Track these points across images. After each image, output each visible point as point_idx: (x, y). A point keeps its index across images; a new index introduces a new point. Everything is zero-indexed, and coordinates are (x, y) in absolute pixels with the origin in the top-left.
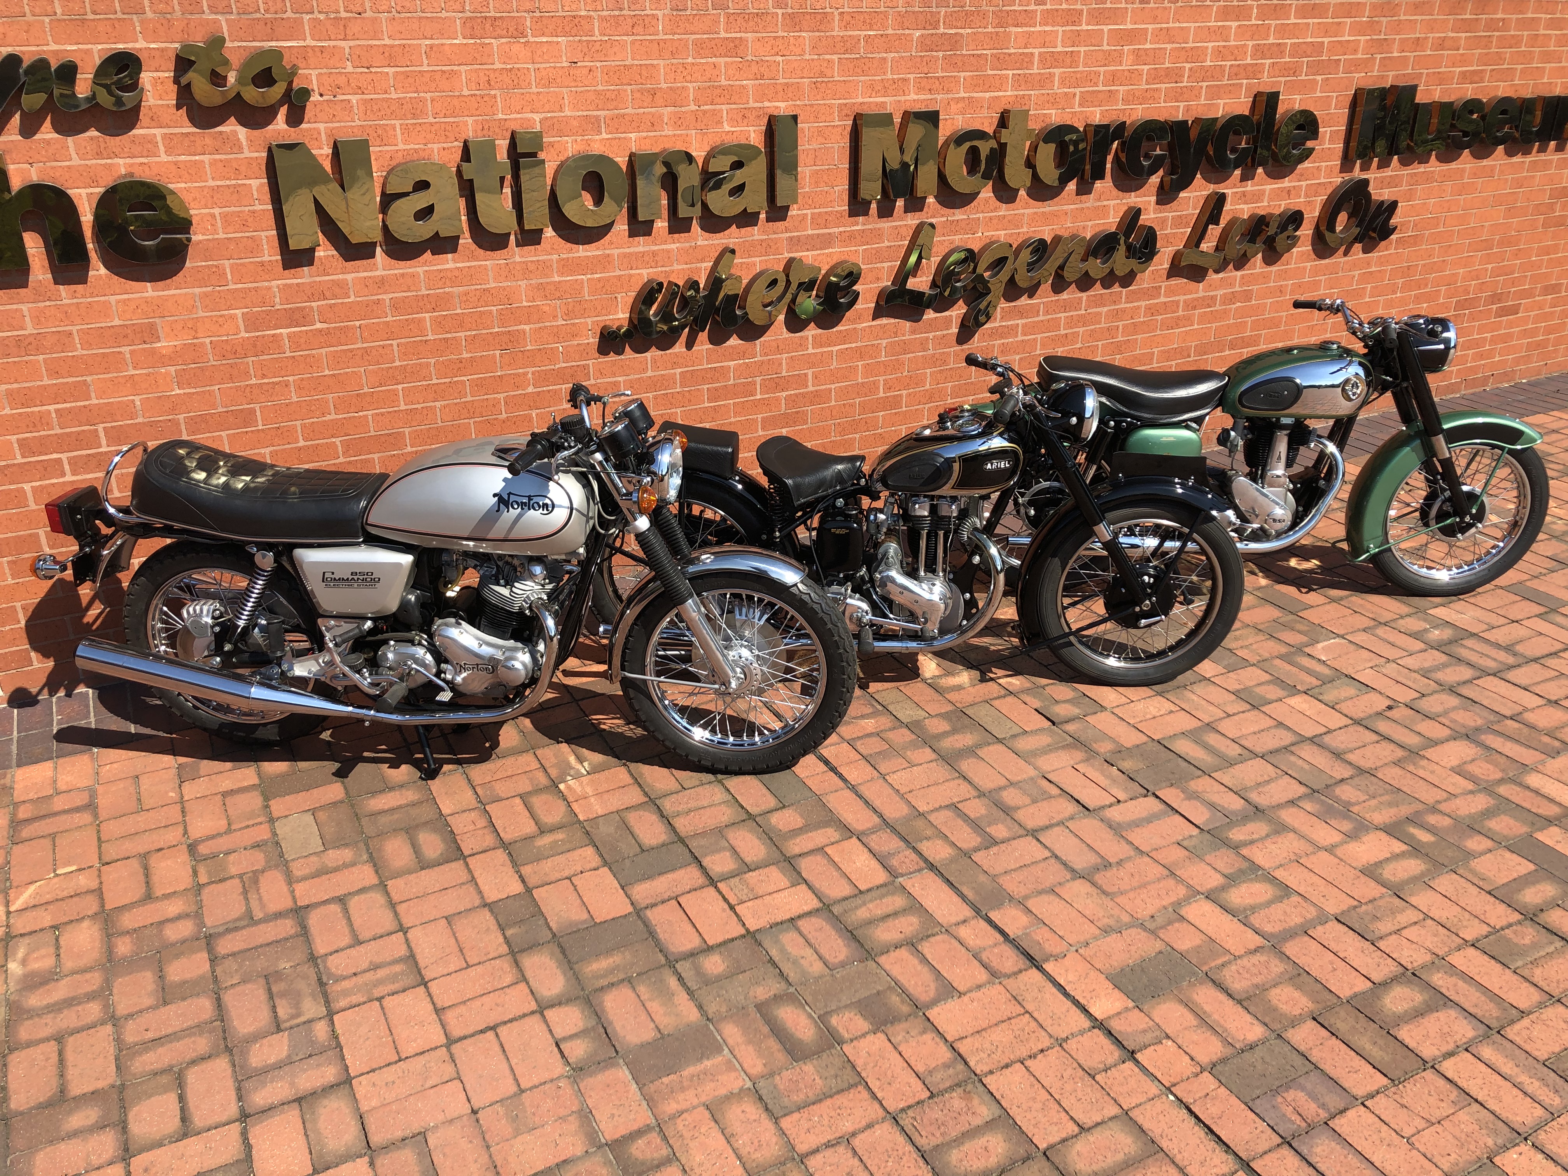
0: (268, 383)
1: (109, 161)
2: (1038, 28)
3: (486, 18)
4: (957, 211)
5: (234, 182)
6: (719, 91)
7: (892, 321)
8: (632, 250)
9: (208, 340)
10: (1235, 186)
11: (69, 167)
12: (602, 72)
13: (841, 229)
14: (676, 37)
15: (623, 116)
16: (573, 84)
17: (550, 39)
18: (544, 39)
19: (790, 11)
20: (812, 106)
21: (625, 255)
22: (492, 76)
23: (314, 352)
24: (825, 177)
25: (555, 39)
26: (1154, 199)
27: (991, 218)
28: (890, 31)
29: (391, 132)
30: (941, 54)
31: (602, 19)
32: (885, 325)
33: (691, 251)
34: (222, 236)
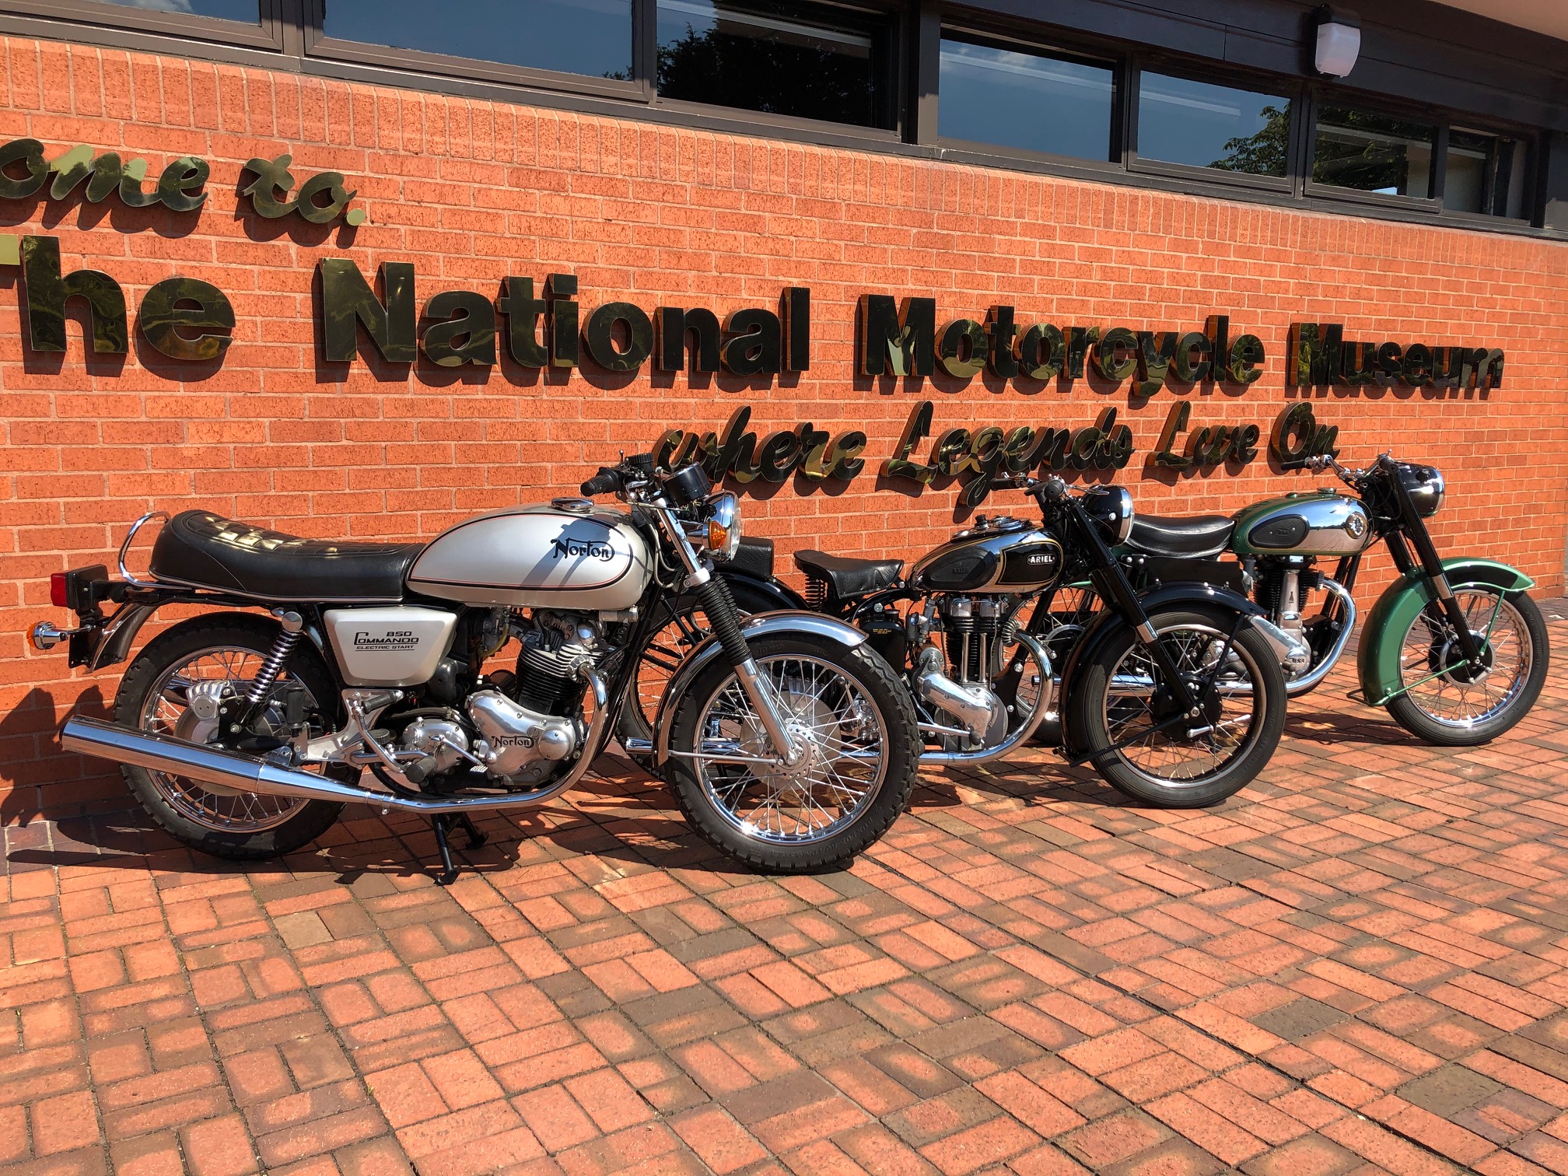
0: (287, 496)
1: (161, 261)
2: (1019, 238)
3: (531, 170)
4: (951, 395)
5: (279, 293)
6: (738, 261)
7: (893, 493)
8: (653, 400)
9: (232, 446)
10: (1196, 399)
11: (121, 262)
12: (634, 231)
13: (847, 401)
14: (702, 208)
15: (651, 274)
16: (606, 239)
17: (588, 196)
18: (583, 196)
19: (803, 197)
20: (821, 284)
21: (647, 404)
22: (533, 223)
23: (337, 468)
24: (832, 352)
25: (593, 197)
26: (1126, 403)
27: (981, 405)
28: (891, 226)
29: (434, 263)
30: (935, 251)
31: (637, 184)
32: (887, 497)
33: (708, 407)
34: (260, 343)
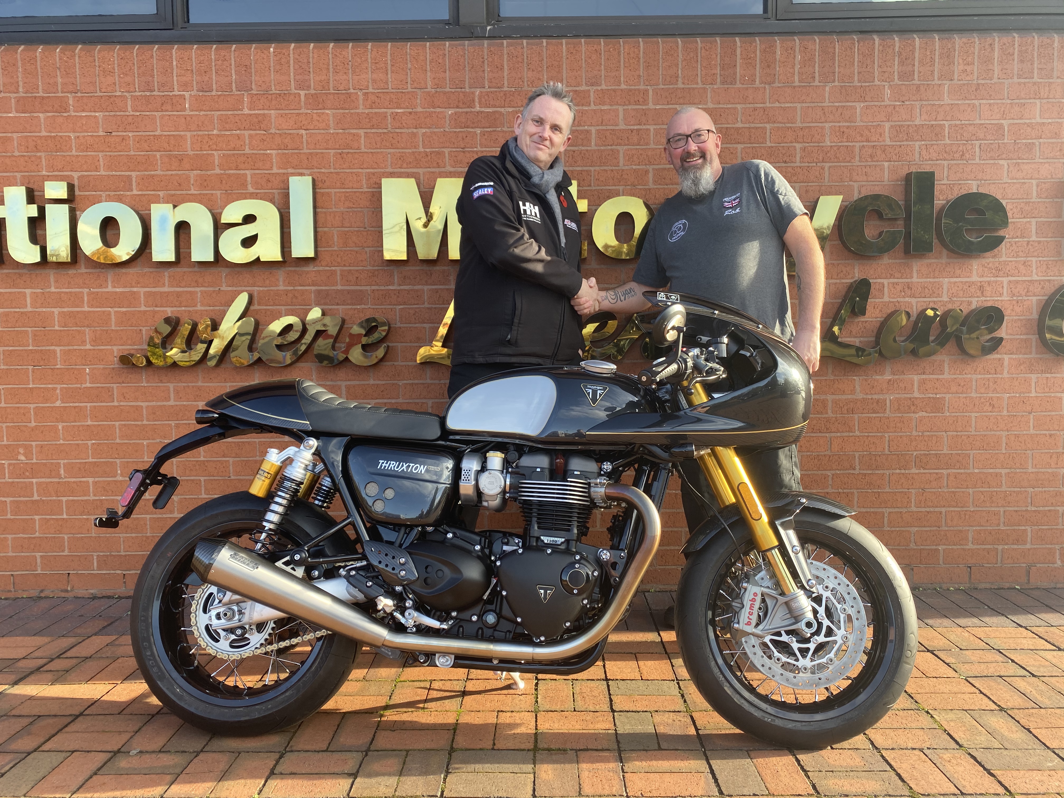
2: (593, 107)
3: (35, 97)
8: (157, 289)
12: (134, 140)
13: (373, 288)
14: (202, 113)
17: (88, 114)
18: (84, 114)
19: (313, 92)
21: (150, 294)
22: (39, 141)
25: (93, 114)
28: (419, 109)
30: (478, 131)
31: (135, 98)
